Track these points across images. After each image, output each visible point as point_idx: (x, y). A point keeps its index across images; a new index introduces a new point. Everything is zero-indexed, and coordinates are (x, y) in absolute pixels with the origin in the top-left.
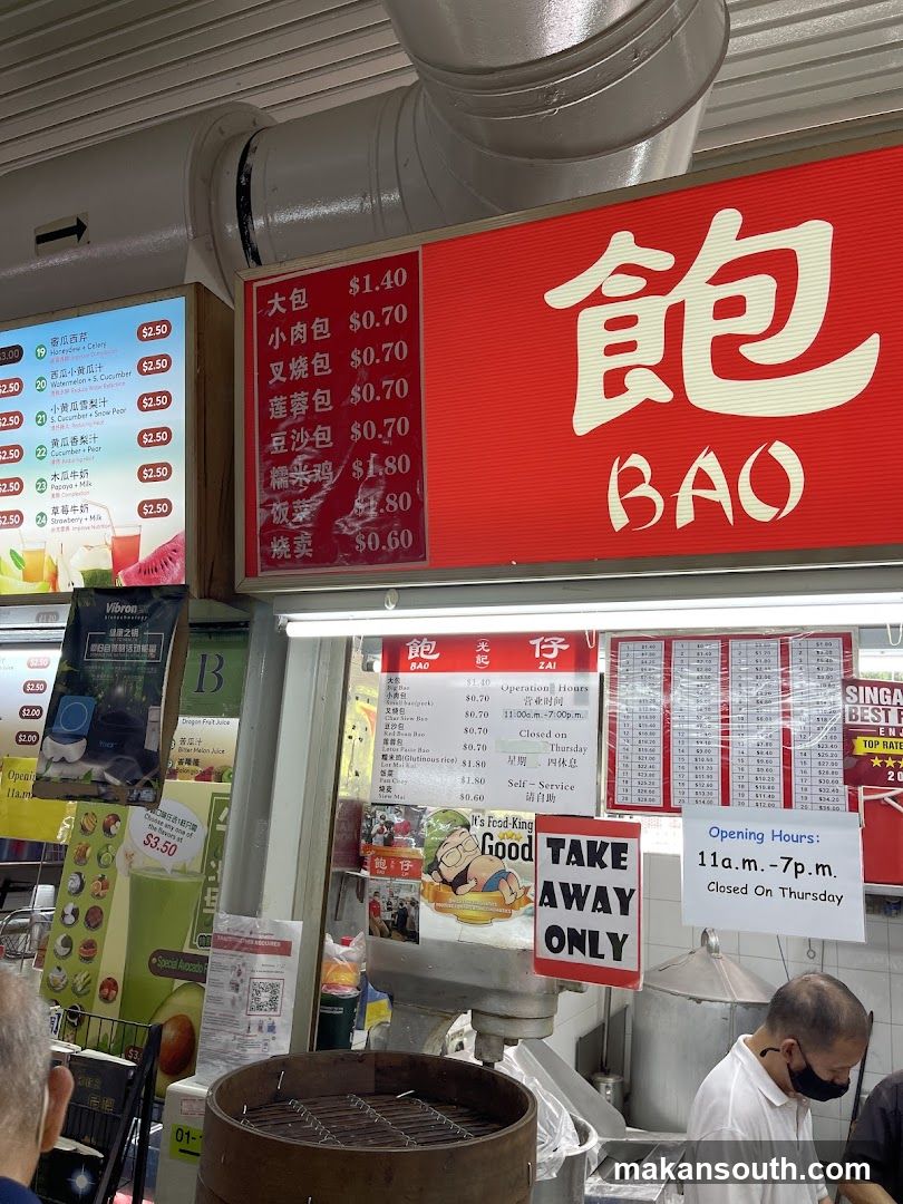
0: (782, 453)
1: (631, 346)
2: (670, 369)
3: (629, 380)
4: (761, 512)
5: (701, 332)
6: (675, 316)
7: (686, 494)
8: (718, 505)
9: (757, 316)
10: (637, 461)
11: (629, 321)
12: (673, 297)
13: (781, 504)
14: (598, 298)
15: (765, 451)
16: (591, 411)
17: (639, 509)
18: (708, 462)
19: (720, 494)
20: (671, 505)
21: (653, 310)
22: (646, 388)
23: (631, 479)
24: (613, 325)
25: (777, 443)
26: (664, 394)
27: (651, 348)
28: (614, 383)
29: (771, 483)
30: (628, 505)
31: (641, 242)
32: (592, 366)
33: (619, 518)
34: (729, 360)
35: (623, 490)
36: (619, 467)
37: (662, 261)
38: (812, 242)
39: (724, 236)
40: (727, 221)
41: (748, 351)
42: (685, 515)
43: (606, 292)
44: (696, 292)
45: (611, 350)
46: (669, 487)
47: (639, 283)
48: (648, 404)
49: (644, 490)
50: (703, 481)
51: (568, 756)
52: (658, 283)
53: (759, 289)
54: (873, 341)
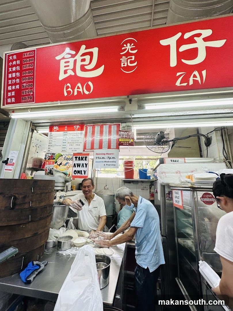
0: (90, 83)
1: (68, 66)
2: (74, 70)
3: (68, 71)
4: (87, 93)
5: (79, 64)
6: (75, 61)
7: (76, 90)
8: (81, 92)
9: (87, 62)
10: (68, 85)
11: (68, 62)
12: (75, 58)
13: (90, 91)
14: (63, 58)
15: (88, 83)
16: (62, 76)
17: (68, 92)
18: (79, 85)
19: (81, 90)
20: (73, 92)
21: (72, 60)
22: (70, 73)
23: (68, 87)
24: (65, 62)
26: (73, 74)
27: (71, 67)
28: (65, 72)
29: (88, 88)
30: (67, 92)
31: (71, 49)
32: (62, 69)
33: (66, 94)
34: (83, 68)
35: (66, 89)
36: (66, 85)
37: (74, 53)
38: (95, 51)
39: (83, 49)
40: (83, 47)
41: (86, 67)
42: (76, 93)
43: (65, 57)
44: (78, 57)
45: (65, 67)
46: (73, 89)
47: (70, 56)
48: (71, 76)
49: (70, 89)
50: (78, 88)
51: (79, 144)
52: (73, 56)
53: (88, 57)
54: (103, 66)
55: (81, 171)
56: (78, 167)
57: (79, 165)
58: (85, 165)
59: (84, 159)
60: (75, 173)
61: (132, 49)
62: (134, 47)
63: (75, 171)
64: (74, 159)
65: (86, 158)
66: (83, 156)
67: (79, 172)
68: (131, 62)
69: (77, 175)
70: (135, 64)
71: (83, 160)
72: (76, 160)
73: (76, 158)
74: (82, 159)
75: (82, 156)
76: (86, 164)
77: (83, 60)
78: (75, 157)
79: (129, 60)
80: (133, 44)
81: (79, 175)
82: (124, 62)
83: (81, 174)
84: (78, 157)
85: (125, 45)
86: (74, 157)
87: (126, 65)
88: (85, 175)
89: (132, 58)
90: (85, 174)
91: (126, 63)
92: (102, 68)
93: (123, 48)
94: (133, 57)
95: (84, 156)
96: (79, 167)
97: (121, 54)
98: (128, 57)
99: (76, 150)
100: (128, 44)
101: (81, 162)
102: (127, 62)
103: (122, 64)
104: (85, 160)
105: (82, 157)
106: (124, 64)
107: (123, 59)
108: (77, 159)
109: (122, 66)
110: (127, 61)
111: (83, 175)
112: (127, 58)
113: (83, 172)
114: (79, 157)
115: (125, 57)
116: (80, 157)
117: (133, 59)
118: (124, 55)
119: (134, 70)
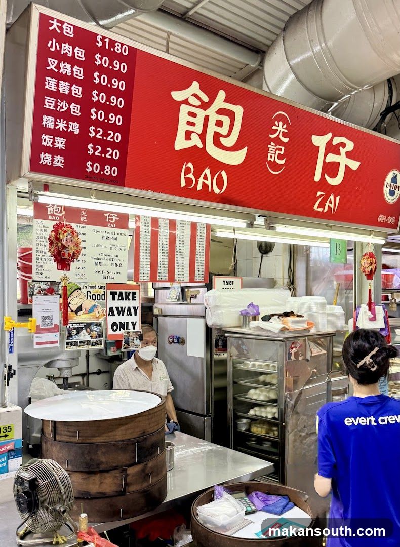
0: (224, 174)
1: (194, 124)
2: (203, 137)
3: (193, 136)
4: (217, 191)
5: (212, 128)
6: (207, 118)
7: (201, 180)
8: (208, 185)
9: (224, 130)
10: (190, 165)
11: (195, 115)
12: (207, 112)
13: (221, 190)
14: (186, 102)
15: (220, 173)
16: (181, 144)
17: (188, 181)
18: (207, 171)
19: (208, 183)
20: (197, 183)
21: (201, 114)
22: (195, 141)
23: (188, 171)
24: (190, 114)
25: (223, 171)
26: (200, 145)
27: (199, 129)
28: (188, 135)
29: (220, 182)
31: (201, 88)
32: (182, 126)
33: (183, 183)
34: (217, 140)
35: (186, 174)
36: (186, 166)
37: (206, 99)
38: (239, 112)
39: (221, 99)
41: (221, 139)
42: (200, 187)
43: (190, 101)
44: (212, 114)
45: (188, 123)
46: (197, 178)
47: (198, 103)
48: (196, 147)
49: (191, 176)
50: (205, 178)
52: (204, 106)
53: (226, 120)
54: (245, 149)
55: (127, 323)
60: (115, 327)
61: (284, 135)
62: (287, 131)
63: (114, 324)
68: (280, 157)
69: (118, 332)
70: (282, 162)
71: (129, 300)
80: (285, 126)
82: (272, 153)
83: (127, 329)
84: (118, 291)
85: (277, 123)
87: (272, 160)
89: (280, 150)
90: (134, 328)
91: (273, 156)
92: (244, 151)
93: (274, 127)
94: (283, 148)
97: (271, 136)
98: (278, 147)
100: (281, 123)
102: (275, 154)
103: (269, 155)
104: (133, 299)
106: (271, 157)
107: (272, 147)
109: (269, 159)
110: (276, 152)
112: (275, 148)
113: (130, 326)
115: (275, 145)
116: (123, 292)
117: (282, 153)
118: (273, 140)
119: (280, 172)
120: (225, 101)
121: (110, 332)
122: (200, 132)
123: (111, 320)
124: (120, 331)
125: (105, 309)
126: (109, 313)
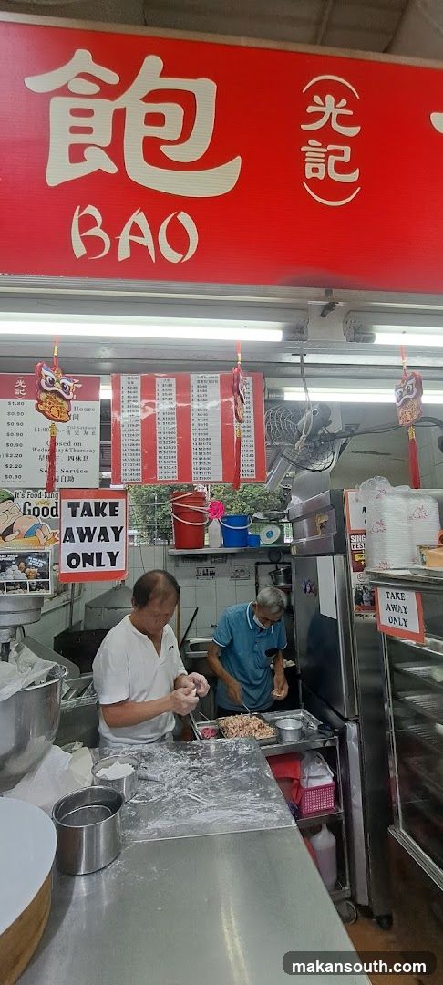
0: (185, 219)
1: (88, 130)
2: (115, 151)
3: (88, 152)
4: (172, 256)
5: (136, 133)
6: (119, 117)
7: (125, 237)
8: (146, 248)
9: (171, 129)
10: (92, 210)
11: (88, 113)
12: (120, 102)
13: (184, 253)
14: (64, 91)
15: (175, 217)
16: (59, 171)
17: (93, 244)
18: (139, 218)
19: (147, 241)
20: (115, 244)
21: (105, 109)
22: (98, 161)
23: (87, 222)
24: (77, 112)
25: (182, 213)
26: (111, 168)
27: (104, 136)
28: (77, 154)
29: (178, 238)
30: (86, 240)
31: (97, 59)
32: (60, 138)
33: (79, 250)
34: (154, 153)
35: (82, 230)
36: (80, 213)
37: (112, 78)
38: (205, 90)
39: (151, 70)
40: (153, 63)
41: (166, 150)
42: (124, 252)
43: (72, 88)
44: (132, 101)
45: (74, 130)
46: (113, 228)
47: (96, 89)
48: (99, 174)
49: (96, 231)
50: (136, 230)
52: (109, 92)
53: (174, 112)
54: (237, 161)
55: (99, 555)
56: (82, 540)
57: (86, 534)
58: (111, 534)
59: (107, 510)
60: (74, 562)
61: (342, 120)
62: (350, 113)
63: (73, 556)
64: (66, 511)
65: (114, 506)
66: (102, 501)
67: (88, 559)
68: (340, 167)
69: (80, 569)
70: (353, 177)
71: (104, 515)
72: (74, 515)
73: (73, 506)
74: (99, 511)
75: (98, 500)
76: (114, 529)
77: (155, 119)
78: (70, 505)
79: (332, 159)
80: (344, 102)
81: (89, 568)
82: (317, 162)
83: (99, 564)
84: (82, 501)
85: (317, 99)
86: (65, 502)
87: (321, 176)
88: (113, 569)
89: (341, 153)
90: (113, 564)
91: (322, 167)
92: (235, 165)
93: (310, 109)
94: (347, 149)
95: (108, 501)
96: (90, 540)
97: (304, 127)
98: (331, 147)
99: (71, 479)
100: (330, 99)
101: (95, 523)
102: (326, 163)
103: (309, 167)
104: (113, 513)
105: (97, 504)
106: (315, 170)
107: (312, 150)
108: (79, 511)
109: (309, 174)
110: (326, 158)
111: (108, 567)
112: (325, 150)
113: (106, 559)
114: (87, 506)
115: (320, 145)
116: (92, 502)
117: (346, 158)
118: (314, 134)
119: (350, 199)
120: (164, 74)
121: (65, 569)
122: (107, 141)
123: (68, 549)
124: (84, 566)
125: (58, 531)
126: (65, 537)
